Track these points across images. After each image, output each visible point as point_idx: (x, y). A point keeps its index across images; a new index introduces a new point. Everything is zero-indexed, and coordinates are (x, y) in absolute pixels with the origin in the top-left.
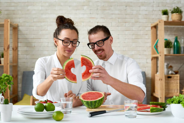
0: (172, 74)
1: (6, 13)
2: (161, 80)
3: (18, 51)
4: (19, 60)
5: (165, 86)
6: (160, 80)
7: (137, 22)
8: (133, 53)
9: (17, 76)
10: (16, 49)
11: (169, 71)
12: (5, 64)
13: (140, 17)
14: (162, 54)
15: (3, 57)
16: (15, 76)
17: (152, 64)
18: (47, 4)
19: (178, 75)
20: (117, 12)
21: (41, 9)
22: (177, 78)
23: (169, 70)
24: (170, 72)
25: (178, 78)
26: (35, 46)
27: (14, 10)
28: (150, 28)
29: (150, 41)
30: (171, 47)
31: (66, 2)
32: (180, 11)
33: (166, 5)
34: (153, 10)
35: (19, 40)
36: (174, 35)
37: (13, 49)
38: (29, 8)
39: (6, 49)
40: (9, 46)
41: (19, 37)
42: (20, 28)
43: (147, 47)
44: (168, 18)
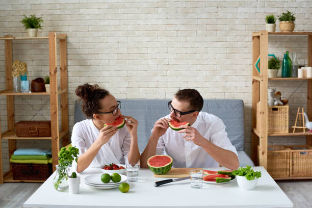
0: (279, 105)
1: (49, 18)
2: (263, 113)
3: (67, 71)
4: (69, 83)
5: (269, 121)
6: (261, 113)
7: (233, 30)
8: (227, 73)
9: (67, 106)
10: (64, 69)
11: (275, 101)
12: (51, 93)
13: (237, 22)
14: (264, 79)
15: (48, 83)
16: (64, 106)
17: (253, 88)
18: (106, 6)
19: (287, 107)
20: (205, 16)
21: (98, 13)
22: (285, 110)
23: (275, 99)
24: (276, 103)
25: (288, 110)
26: (91, 64)
27: (60, 15)
28: (252, 37)
29: (251, 56)
30: (278, 68)
31: (133, 2)
32: (291, 18)
33: (274, 5)
34: (256, 12)
35: (69, 57)
36: (285, 47)
37: (61, 69)
38: (82, 11)
39: (52, 73)
40: (56, 68)
41: (68, 53)
42: (70, 39)
43: (246, 64)
44: (274, 27)
